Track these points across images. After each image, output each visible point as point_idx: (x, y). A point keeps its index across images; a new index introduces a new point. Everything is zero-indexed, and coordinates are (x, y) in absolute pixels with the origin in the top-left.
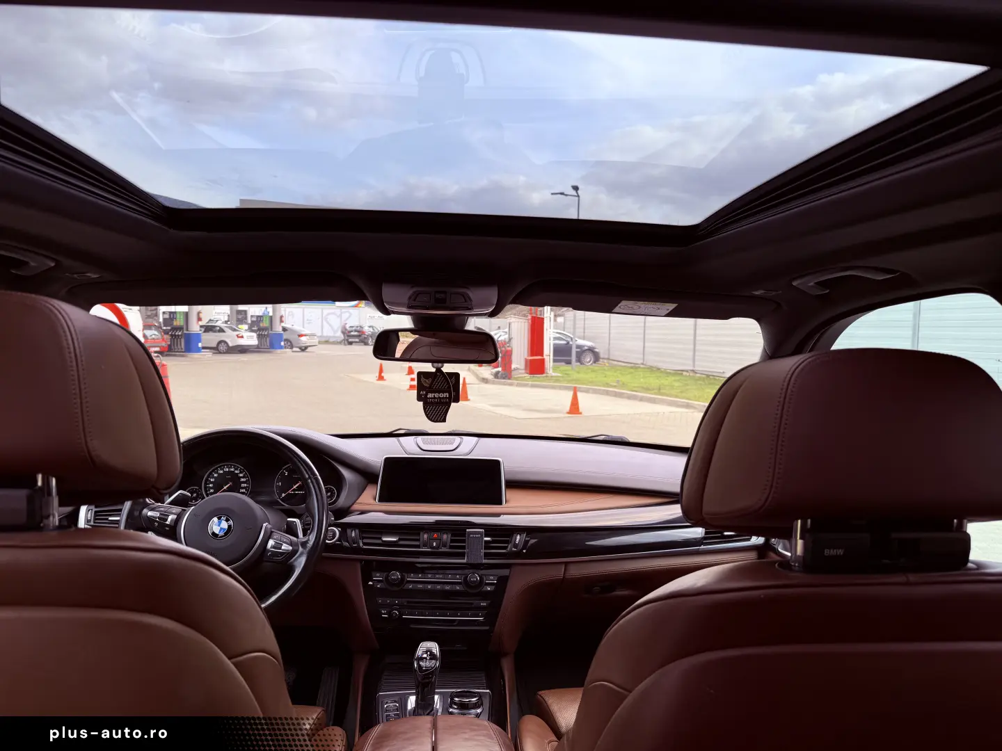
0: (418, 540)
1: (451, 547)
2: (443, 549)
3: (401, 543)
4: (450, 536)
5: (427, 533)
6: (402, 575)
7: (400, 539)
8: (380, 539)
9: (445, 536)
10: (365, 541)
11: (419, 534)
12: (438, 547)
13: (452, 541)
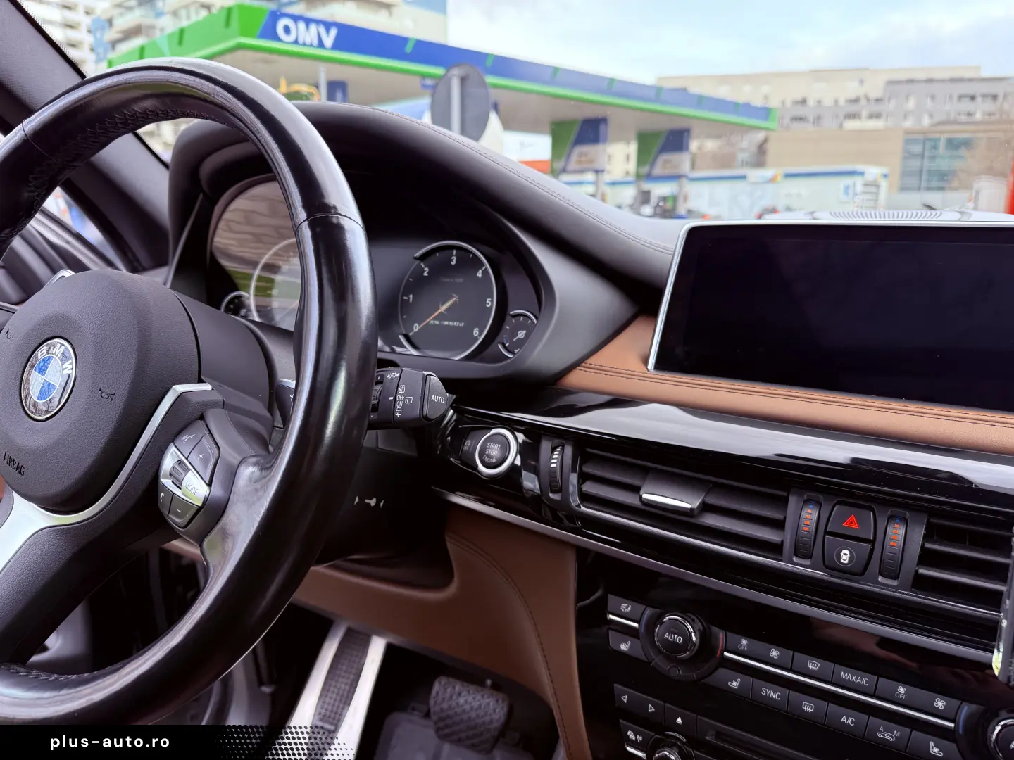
0: (779, 525)
1: (920, 583)
2: (885, 586)
3: (711, 520)
4: (918, 534)
5: (819, 504)
6: (705, 636)
7: (705, 508)
8: (636, 490)
9: (896, 533)
10: (589, 488)
11: (783, 503)
12: (859, 570)
13: (927, 558)
